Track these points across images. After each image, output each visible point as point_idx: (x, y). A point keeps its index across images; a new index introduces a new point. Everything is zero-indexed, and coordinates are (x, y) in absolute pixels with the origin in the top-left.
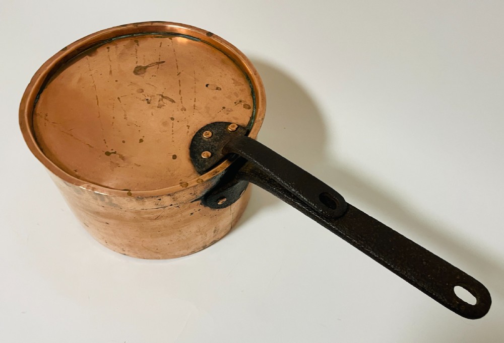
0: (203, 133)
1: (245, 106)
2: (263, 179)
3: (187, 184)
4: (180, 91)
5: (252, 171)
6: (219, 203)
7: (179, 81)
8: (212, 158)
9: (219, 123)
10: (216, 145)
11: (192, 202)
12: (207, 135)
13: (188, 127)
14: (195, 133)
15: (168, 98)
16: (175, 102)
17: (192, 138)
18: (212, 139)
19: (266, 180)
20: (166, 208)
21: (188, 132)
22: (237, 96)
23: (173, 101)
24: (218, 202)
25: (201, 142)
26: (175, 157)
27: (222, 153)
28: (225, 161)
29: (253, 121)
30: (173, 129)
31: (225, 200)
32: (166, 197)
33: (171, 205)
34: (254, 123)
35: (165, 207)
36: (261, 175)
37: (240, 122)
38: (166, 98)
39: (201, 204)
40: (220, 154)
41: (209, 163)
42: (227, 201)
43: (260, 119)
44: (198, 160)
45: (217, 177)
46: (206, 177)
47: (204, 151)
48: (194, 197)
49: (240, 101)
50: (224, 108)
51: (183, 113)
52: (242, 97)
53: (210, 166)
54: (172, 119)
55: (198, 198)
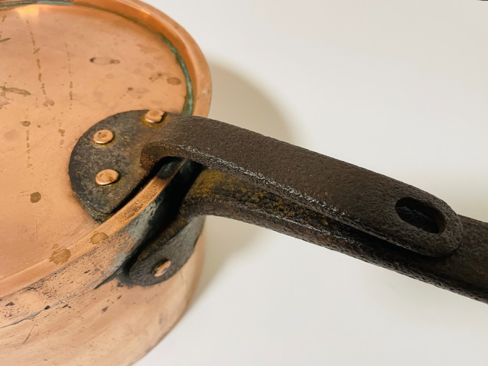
0: (92, 136)
1: (169, 81)
2: (245, 201)
3: (68, 253)
4: (40, 75)
5: (217, 190)
6: (157, 275)
7: (38, 61)
8: (122, 181)
9: (125, 113)
10: (126, 154)
11: (97, 288)
12: (100, 139)
13: (62, 132)
14: (77, 141)
15: (16, 89)
16: (29, 94)
17: (70, 150)
18: (114, 143)
19: (253, 202)
20: (38, 317)
21: (62, 142)
22: (152, 67)
23: (27, 93)
24: (155, 272)
25: (90, 154)
26: (36, 197)
27: (142, 167)
28: (152, 181)
29: (190, 102)
30: (29, 142)
31: (168, 265)
32: (25, 295)
33: (47, 308)
34: (193, 106)
35: (33, 317)
36: (237, 195)
37: (168, 108)
38: (12, 90)
39: (119, 285)
40: (138, 171)
41: (116, 194)
42: (172, 264)
43: (205, 91)
44: (91, 193)
45: (141, 220)
46: (114, 224)
47: (100, 170)
48: (99, 278)
49: (160, 75)
50: (130, 89)
51: (49, 109)
52: (160, 68)
53: (118, 199)
54: (26, 124)
55: (108, 276)
